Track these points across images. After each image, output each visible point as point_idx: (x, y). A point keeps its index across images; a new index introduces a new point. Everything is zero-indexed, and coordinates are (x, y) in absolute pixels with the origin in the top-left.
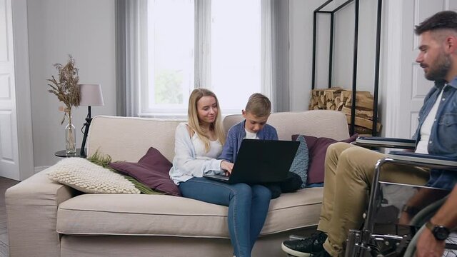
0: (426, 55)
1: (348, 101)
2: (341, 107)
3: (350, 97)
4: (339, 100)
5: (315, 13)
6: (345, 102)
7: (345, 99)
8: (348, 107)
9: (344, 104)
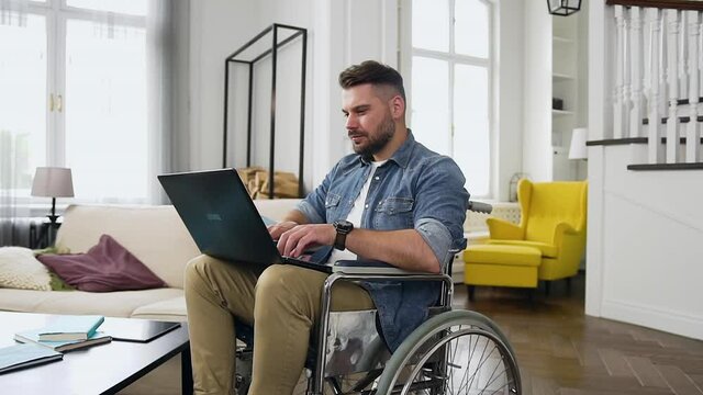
0: (363, 119)
1: (265, 185)
2: (256, 194)
3: (267, 181)
4: (253, 184)
5: (227, 61)
6: (260, 186)
7: (261, 183)
8: (264, 193)
9: (260, 190)
